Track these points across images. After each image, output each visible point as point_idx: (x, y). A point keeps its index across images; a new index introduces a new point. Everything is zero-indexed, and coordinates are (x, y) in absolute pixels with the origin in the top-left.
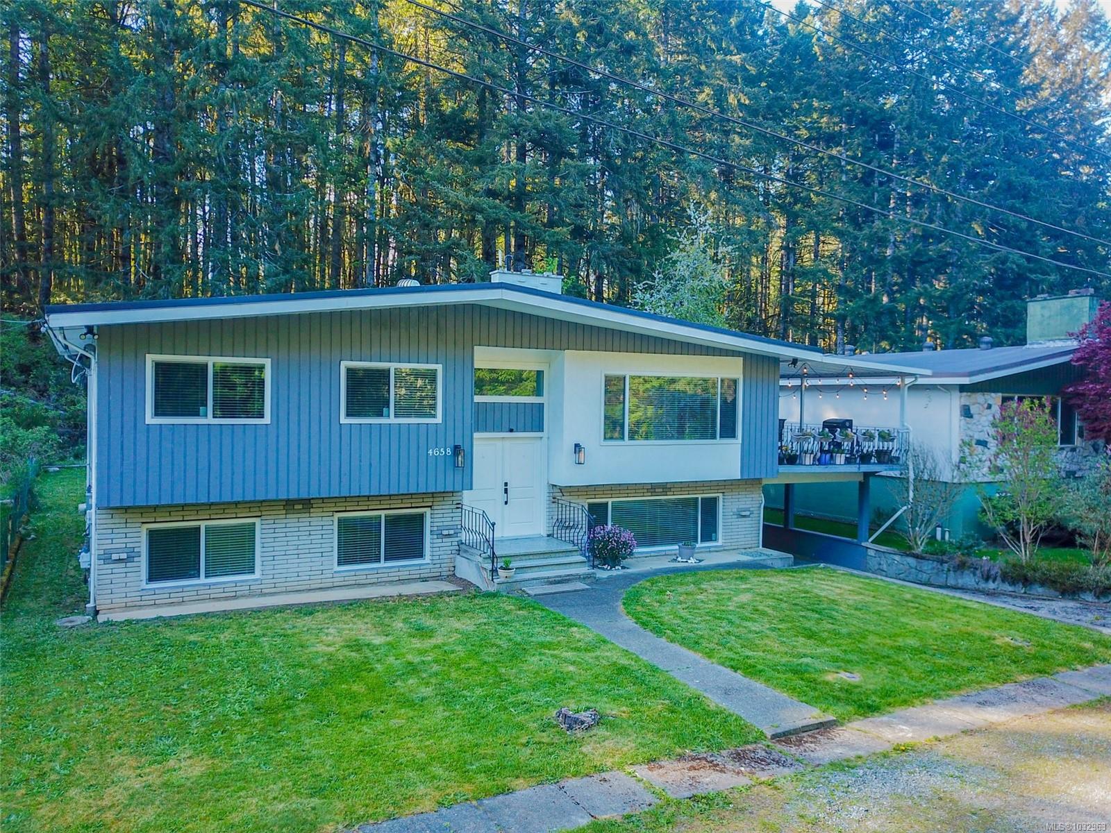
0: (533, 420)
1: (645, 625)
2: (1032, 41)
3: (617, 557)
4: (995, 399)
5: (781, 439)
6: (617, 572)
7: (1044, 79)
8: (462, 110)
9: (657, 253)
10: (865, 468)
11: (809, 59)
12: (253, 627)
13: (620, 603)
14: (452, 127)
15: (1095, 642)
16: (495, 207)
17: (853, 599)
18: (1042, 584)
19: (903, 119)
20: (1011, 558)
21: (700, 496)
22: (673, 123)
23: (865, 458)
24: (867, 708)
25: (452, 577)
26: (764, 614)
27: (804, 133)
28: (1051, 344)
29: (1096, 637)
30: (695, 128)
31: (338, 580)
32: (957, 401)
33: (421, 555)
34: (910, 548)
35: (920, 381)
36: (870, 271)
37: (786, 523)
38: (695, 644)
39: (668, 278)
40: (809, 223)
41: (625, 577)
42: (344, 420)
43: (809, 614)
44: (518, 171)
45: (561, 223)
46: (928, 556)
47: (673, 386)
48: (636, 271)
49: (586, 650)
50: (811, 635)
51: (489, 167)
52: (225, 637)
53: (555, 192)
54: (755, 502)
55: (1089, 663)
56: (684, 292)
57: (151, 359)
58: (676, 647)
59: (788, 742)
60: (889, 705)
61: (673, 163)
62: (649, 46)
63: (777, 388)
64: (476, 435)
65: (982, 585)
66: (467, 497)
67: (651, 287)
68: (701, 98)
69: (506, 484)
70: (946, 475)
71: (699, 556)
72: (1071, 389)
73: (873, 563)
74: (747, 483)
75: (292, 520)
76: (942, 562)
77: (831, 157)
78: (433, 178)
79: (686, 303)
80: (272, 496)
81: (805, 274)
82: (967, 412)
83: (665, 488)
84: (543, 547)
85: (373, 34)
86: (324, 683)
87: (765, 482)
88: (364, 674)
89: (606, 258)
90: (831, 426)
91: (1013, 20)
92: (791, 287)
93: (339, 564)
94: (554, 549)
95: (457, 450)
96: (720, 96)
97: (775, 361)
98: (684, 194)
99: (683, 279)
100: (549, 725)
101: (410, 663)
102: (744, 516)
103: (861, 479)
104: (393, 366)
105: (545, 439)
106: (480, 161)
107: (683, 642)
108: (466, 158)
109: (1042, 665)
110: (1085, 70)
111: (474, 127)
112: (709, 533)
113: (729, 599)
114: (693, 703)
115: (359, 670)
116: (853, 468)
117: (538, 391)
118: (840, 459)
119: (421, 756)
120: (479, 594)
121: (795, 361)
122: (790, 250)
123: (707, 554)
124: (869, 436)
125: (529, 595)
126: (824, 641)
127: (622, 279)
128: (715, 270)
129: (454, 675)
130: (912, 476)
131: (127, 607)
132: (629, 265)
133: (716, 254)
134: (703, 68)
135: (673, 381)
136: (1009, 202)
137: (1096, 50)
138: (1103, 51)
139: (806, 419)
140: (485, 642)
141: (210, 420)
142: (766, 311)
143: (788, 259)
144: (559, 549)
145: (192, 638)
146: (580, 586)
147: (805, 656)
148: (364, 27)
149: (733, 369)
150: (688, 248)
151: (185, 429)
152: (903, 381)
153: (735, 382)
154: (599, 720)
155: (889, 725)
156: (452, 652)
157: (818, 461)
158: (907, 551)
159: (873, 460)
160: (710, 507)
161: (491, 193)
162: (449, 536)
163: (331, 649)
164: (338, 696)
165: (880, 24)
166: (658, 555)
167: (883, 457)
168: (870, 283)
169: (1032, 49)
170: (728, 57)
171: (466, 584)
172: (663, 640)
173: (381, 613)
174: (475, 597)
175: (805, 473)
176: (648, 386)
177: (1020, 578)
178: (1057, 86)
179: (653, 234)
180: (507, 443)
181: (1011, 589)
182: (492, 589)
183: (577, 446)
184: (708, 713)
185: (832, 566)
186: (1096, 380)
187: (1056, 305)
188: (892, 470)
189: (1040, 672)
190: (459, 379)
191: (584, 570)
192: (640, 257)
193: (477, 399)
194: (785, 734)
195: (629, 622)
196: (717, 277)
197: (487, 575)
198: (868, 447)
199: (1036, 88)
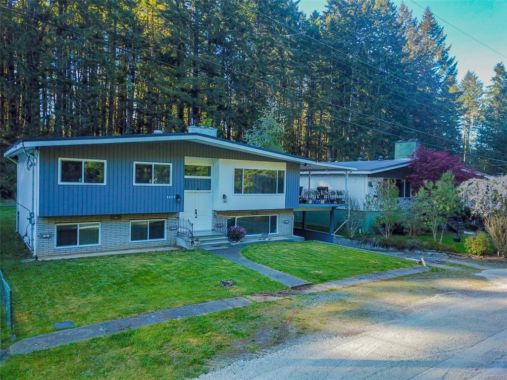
0: (206, 185)
1: (249, 258)
2: (407, 35)
3: (239, 238)
4: (381, 179)
5: (300, 195)
6: (239, 243)
7: (411, 51)
8: (171, 52)
9: (254, 118)
10: (332, 205)
11: (318, 37)
12: (102, 261)
13: (240, 252)
14: (166, 59)
15: (402, 262)
16: (185, 96)
17: (323, 251)
18: (392, 246)
19: (355, 65)
20: (382, 238)
21: (270, 215)
22: (261, 62)
23: (332, 201)
24: (323, 280)
25: (175, 246)
26: (292, 255)
27: (315, 68)
28: (403, 159)
29: (403, 260)
30: (270, 64)
31: (131, 246)
32: (367, 180)
33: (163, 237)
34: (349, 235)
35: (353, 173)
36: (342, 127)
37: (303, 228)
38: (267, 264)
39: (258, 128)
40: (317, 107)
41: (242, 244)
42: (134, 184)
43: (308, 255)
44: (194, 81)
45: (213, 104)
46: (354, 239)
47: (260, 174)
48: (245, 125)
49: (228, 266)
50: (308, 261)
51: (182, 78)
52: (93, 264)
53: (211, 90)
54: (291, 218)
55: (398, 268)
56: (265, 135)
57: (60, 159)
58: (260, 265)
59: (296, 289)
60: (330, 279)
61: (261, 79)
62: (251, 29)
63: (299, 175)
64: (185, 191)
65: (373, 248)
66: (181, 214)
67: (252, 132)
68: (273, 51)
69: (196, 210)
70: (362, 209)
71: (269, 238)
72: (407, 176)
73: (334, 241)
74: (287, 210)
75: (113, 223)
76: (360, 240)
77: (327, 79)
78: (158, 82)
79: (266, 140)
80: (106, 213)
81: (316, 128)
82: (370, 185)
83: (257, 212)
84: (210, 233)
85: (131, 17)
86: (136, 277)
87: (294, 210)
88: (149, 274)
89: (232, 119)
90: (320, 189)
91: (399, 26)
92: (310, 133)
93: (132, 240)
94: (215, 234)
95: (178, 197)
96: (281, 51)
97: (298, 164)
98: (266, 92)
99: (265, 129)
100: (218, 285)
101: (165, 271)
102: (287, 223)
103: (331, 209)
104: (153, 164)
105: (211, 193)
106: (178, 75)
107: (263, 263)
108: (172, 74)
109: (383, 268)
110: (428, 47)
111: (176, 60)
112: (273, 229)
113: (280, 251)
114: (265, 280)
115: (147, 273)
116: (327, 205)
117: (209, 175)
118: (323, 202)
119: (175, 294)
120: (186, 250)
121: (306, 164)
122: (310, 117)
123: (272, 237)
124: (333, 193)
125: (206, 251)
126: (311, 263)
127: (240, 128)
128: (278, 126)
129: (182, 273)
130: (349, 209)
131: (49, 256)
132: (242, 122)
133: (278, 119)
134: (274, 39)
135: (260, 172)
136: (396, 101)
137: (433, 39)
138: (435, 39)
139: (311, 188)
140: (191, 264)
141: (83, 183)
142: (300, 143)
143: (309, 121)
144: (217, 234)
145: (80, 264)
146: (225, 247)
147: (305, 267)
148: (127, 14)
149: (282, 167)
150: (267, 116)
151: (73, 187)
152: (346, 172)
153: (284, 171)
154: (234, 283)
155: (329, 284)
156: (180, 267)
157: (314, 202)
158: (348, 237)
159: (335, 202)
160: (274, 219)
161: (183, 90)
162: (174, 230)
163: (135, 267)
164: (142, 280)
165: (346, 25)
166: (254, 238)
167: (339, 201)
168: (342, 132)
169: (407, 38)
170: (284, 35)
171: (181, 248)
172: (256, 263)
173: (151, 256)
174: (185, 251)
175: (309, 207)
176: (250, 174)
177: (385, 245)
178: (416, 53)
179: (253, 109)
180: (196, 194)
181: (382, 249)
182: (191, 249)
183: (224, 195)
184: (271, 282)
185: (318, 241)
186: (416, 173)
187: (405, 144)
188: (342, 206)
189: (381, 270)
190: (179, 169)
191: (227, 242)
192: (247, 119)
193: (186, 177)
194: (295, 287)
195: (244, 258)
196: (279, 129)
197: (190, 244)
198: (333, 197)
199: (407, 55)
